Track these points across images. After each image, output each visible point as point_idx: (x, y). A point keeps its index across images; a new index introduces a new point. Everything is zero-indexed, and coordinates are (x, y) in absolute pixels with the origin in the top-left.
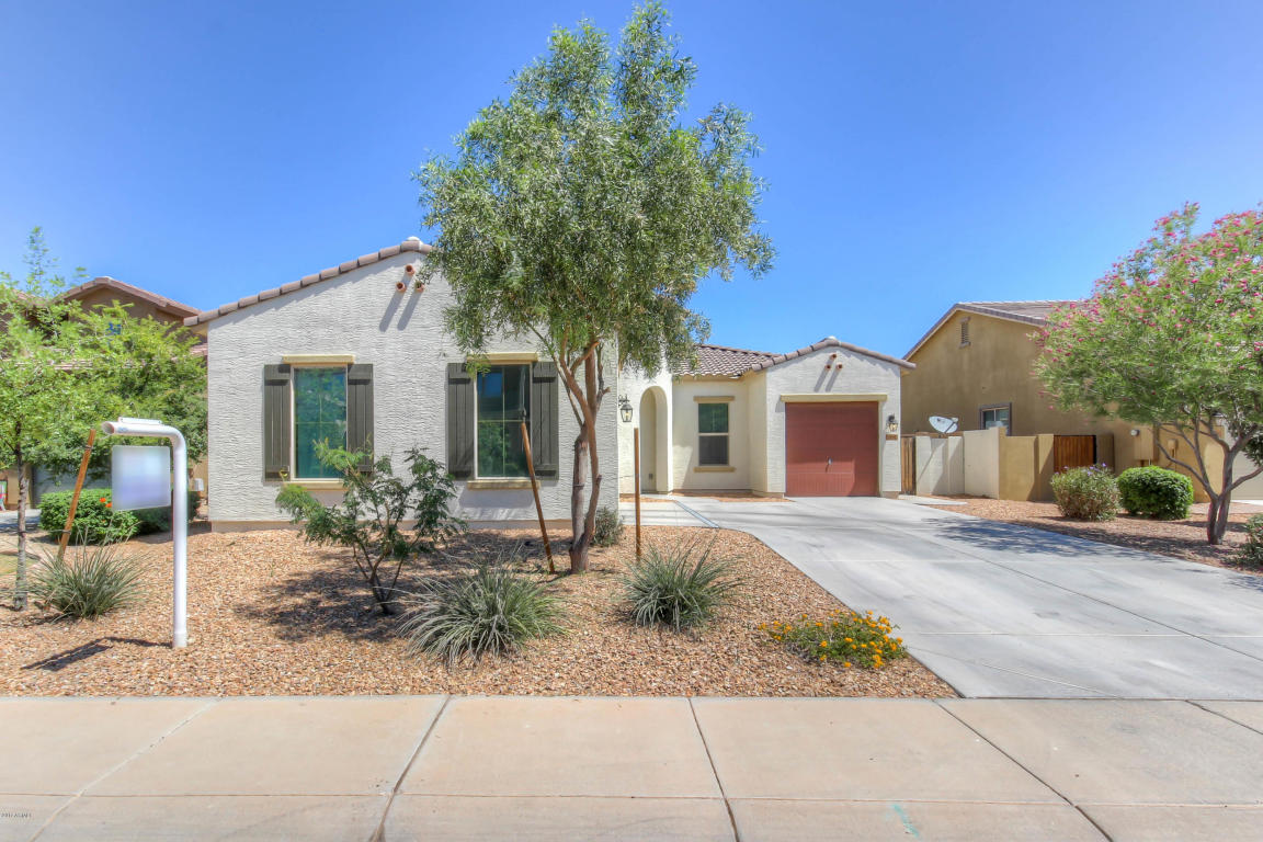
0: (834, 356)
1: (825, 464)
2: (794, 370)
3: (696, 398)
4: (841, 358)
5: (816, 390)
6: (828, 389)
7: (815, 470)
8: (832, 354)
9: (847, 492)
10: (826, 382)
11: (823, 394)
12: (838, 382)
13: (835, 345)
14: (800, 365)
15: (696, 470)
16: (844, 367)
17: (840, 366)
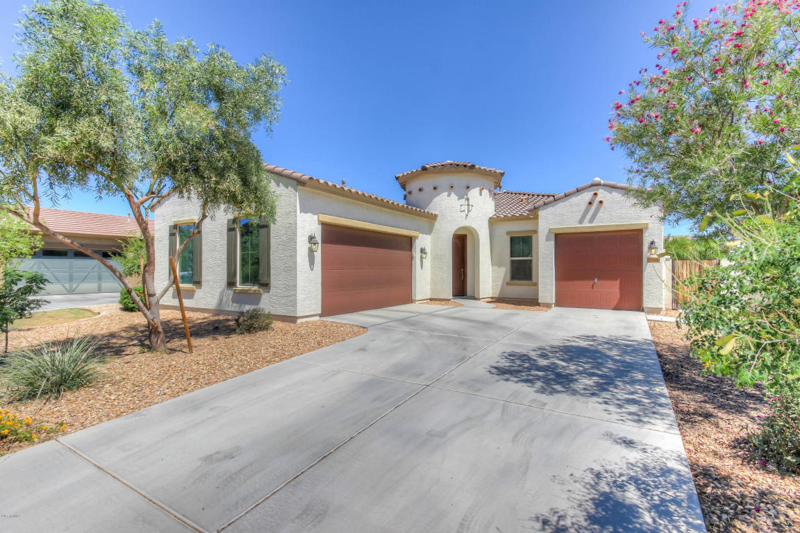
0: (595, 194)
1: (591, 283)
2: (560, 207)
3: (508, 233)
4: (602, 194)
5: (581, 221)
6: (591, 221)
7: (582, 286)
8: (593, 193)
9: (613, 307)
10: (589, 216)
11: (587, 225)
12: (600, 214)
13: (598, 185)
14: (566, 203)
15: (508, 284)
16: (604, 202)
17: (601, 202)
